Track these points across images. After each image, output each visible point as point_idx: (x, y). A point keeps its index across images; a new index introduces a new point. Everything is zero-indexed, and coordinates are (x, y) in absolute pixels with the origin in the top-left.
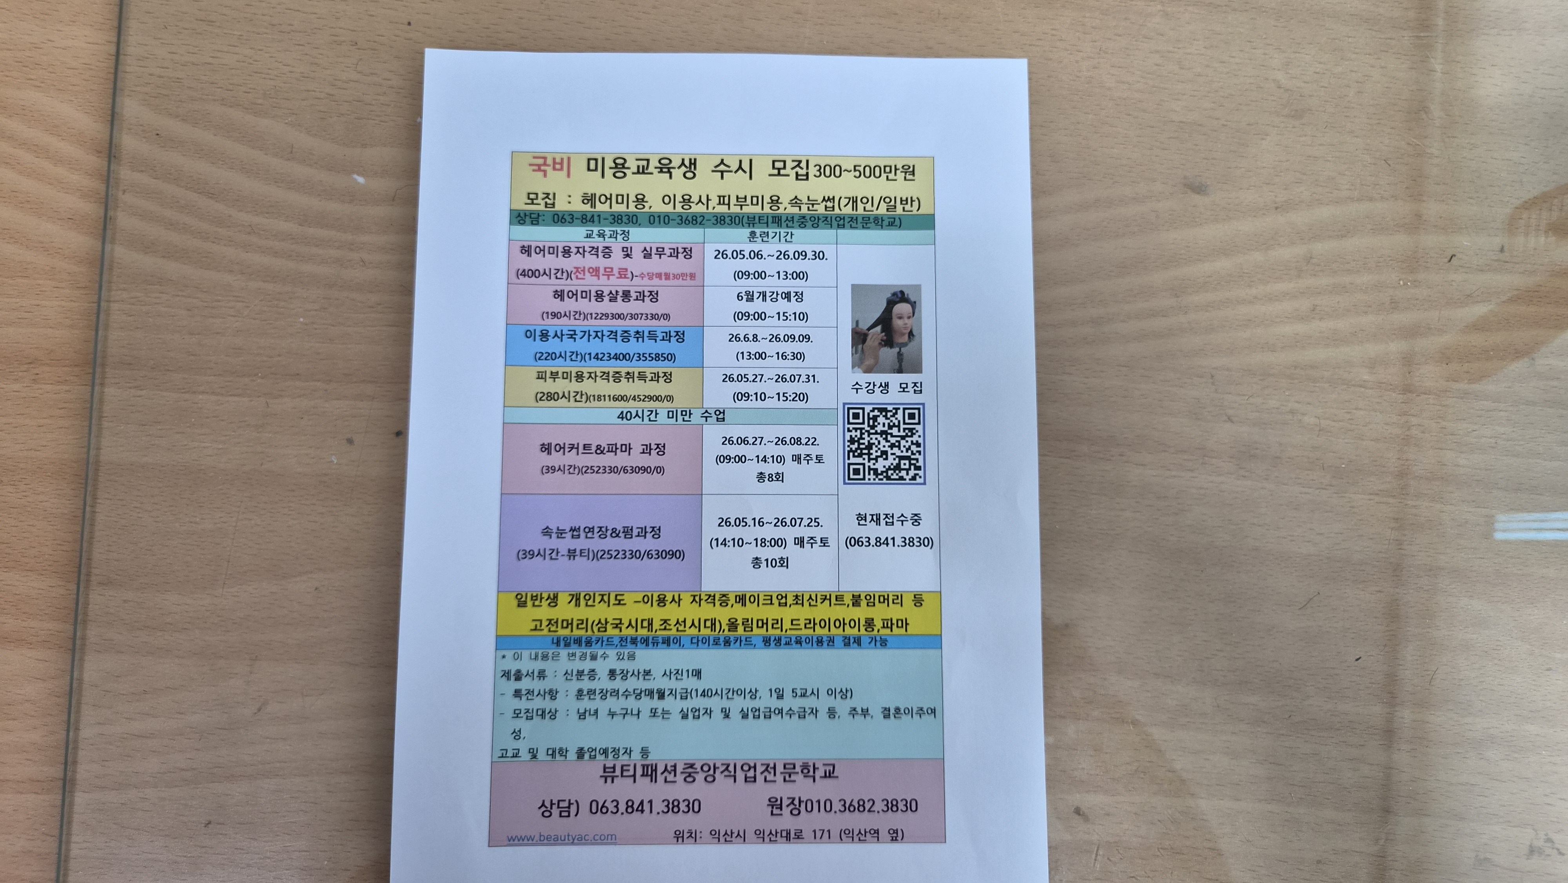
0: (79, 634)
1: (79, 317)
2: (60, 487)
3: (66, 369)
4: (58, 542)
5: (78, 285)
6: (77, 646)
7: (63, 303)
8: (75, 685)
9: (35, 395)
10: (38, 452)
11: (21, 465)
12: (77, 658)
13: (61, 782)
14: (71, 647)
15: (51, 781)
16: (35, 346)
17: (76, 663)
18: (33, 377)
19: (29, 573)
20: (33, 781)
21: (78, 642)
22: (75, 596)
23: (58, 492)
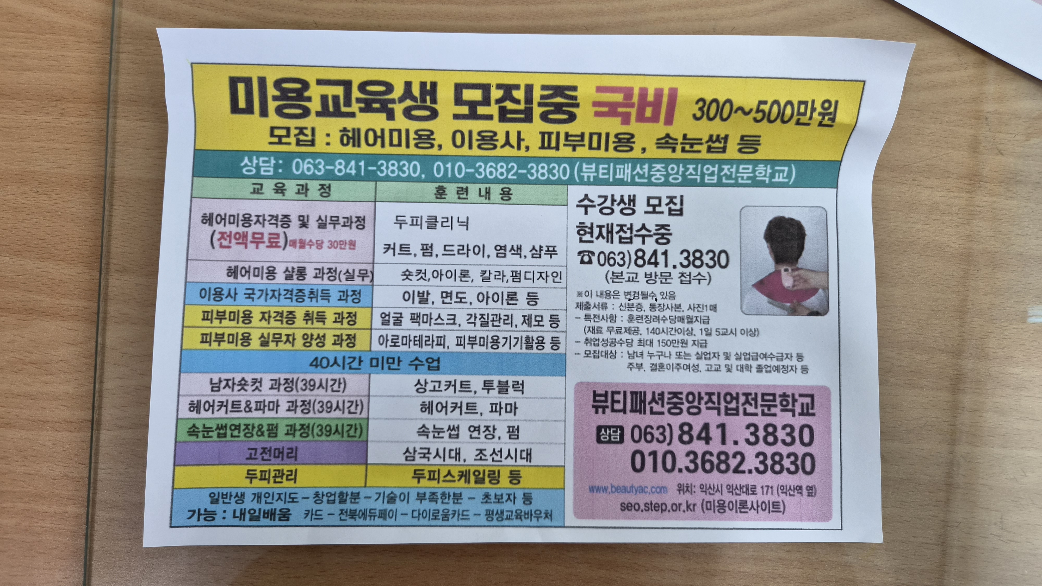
0: (101, 309)
1: (95, 65)
2: (83, 197)
3: (86, 105)
4: (83, 239)
5: (94, 40)
6: (101, 319)
7: (83, 54)
8: (99, 348)
9: (62, 125)
10: (66, 170)
11: (53, 179)
12: (100, 327)
13: (90, 423)
14: (95, 319)
15: (81, 422)
16: (61, 87)
17: (100, 331)
18: (61, 111)
19: (61, 263)
20: (67, 422)
21: (101, 315)
22: (98, 281)
23: (82, 200)
